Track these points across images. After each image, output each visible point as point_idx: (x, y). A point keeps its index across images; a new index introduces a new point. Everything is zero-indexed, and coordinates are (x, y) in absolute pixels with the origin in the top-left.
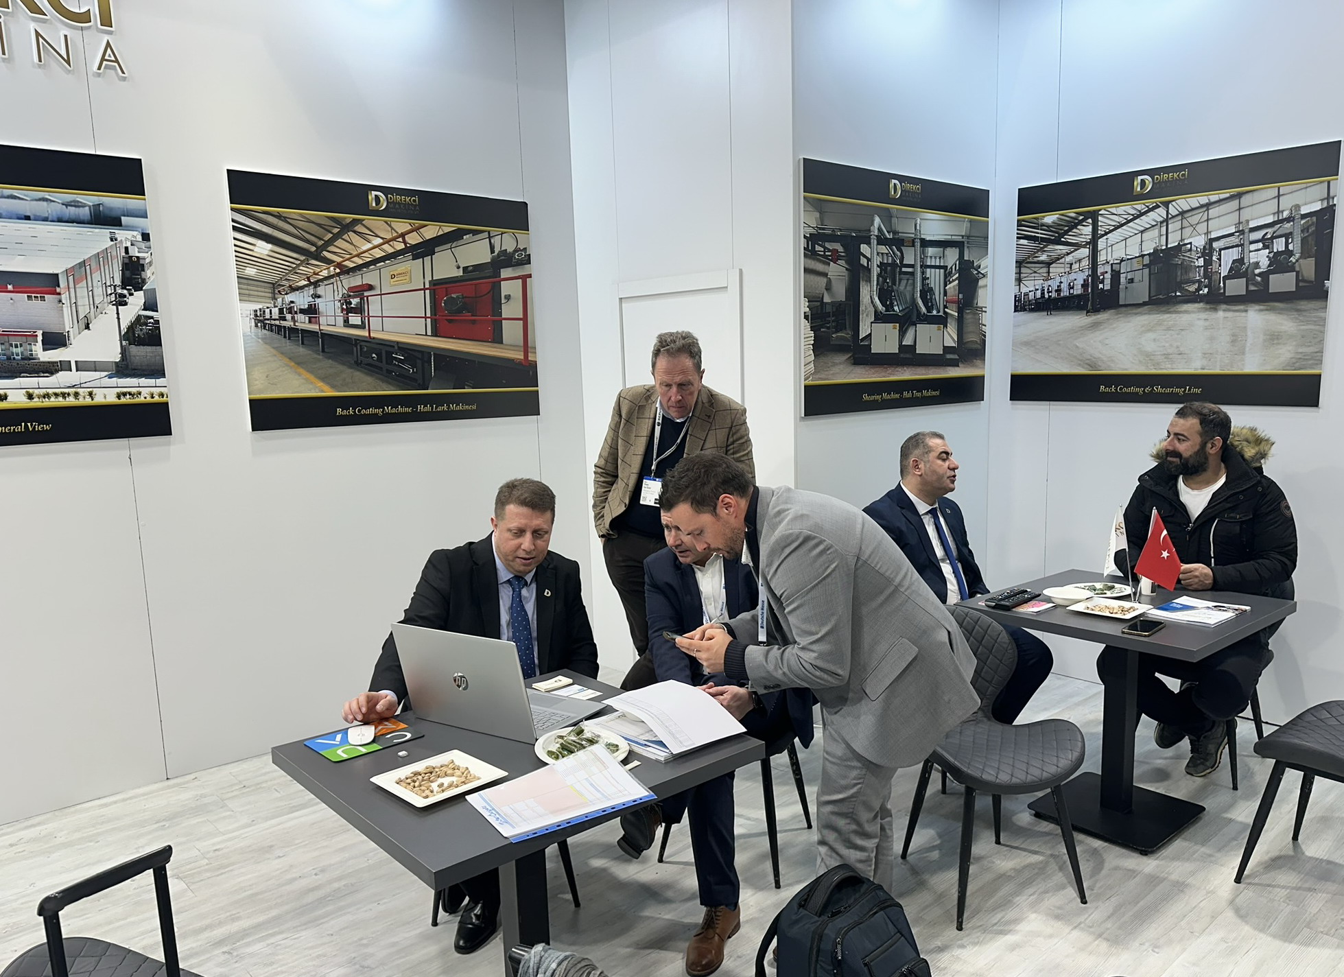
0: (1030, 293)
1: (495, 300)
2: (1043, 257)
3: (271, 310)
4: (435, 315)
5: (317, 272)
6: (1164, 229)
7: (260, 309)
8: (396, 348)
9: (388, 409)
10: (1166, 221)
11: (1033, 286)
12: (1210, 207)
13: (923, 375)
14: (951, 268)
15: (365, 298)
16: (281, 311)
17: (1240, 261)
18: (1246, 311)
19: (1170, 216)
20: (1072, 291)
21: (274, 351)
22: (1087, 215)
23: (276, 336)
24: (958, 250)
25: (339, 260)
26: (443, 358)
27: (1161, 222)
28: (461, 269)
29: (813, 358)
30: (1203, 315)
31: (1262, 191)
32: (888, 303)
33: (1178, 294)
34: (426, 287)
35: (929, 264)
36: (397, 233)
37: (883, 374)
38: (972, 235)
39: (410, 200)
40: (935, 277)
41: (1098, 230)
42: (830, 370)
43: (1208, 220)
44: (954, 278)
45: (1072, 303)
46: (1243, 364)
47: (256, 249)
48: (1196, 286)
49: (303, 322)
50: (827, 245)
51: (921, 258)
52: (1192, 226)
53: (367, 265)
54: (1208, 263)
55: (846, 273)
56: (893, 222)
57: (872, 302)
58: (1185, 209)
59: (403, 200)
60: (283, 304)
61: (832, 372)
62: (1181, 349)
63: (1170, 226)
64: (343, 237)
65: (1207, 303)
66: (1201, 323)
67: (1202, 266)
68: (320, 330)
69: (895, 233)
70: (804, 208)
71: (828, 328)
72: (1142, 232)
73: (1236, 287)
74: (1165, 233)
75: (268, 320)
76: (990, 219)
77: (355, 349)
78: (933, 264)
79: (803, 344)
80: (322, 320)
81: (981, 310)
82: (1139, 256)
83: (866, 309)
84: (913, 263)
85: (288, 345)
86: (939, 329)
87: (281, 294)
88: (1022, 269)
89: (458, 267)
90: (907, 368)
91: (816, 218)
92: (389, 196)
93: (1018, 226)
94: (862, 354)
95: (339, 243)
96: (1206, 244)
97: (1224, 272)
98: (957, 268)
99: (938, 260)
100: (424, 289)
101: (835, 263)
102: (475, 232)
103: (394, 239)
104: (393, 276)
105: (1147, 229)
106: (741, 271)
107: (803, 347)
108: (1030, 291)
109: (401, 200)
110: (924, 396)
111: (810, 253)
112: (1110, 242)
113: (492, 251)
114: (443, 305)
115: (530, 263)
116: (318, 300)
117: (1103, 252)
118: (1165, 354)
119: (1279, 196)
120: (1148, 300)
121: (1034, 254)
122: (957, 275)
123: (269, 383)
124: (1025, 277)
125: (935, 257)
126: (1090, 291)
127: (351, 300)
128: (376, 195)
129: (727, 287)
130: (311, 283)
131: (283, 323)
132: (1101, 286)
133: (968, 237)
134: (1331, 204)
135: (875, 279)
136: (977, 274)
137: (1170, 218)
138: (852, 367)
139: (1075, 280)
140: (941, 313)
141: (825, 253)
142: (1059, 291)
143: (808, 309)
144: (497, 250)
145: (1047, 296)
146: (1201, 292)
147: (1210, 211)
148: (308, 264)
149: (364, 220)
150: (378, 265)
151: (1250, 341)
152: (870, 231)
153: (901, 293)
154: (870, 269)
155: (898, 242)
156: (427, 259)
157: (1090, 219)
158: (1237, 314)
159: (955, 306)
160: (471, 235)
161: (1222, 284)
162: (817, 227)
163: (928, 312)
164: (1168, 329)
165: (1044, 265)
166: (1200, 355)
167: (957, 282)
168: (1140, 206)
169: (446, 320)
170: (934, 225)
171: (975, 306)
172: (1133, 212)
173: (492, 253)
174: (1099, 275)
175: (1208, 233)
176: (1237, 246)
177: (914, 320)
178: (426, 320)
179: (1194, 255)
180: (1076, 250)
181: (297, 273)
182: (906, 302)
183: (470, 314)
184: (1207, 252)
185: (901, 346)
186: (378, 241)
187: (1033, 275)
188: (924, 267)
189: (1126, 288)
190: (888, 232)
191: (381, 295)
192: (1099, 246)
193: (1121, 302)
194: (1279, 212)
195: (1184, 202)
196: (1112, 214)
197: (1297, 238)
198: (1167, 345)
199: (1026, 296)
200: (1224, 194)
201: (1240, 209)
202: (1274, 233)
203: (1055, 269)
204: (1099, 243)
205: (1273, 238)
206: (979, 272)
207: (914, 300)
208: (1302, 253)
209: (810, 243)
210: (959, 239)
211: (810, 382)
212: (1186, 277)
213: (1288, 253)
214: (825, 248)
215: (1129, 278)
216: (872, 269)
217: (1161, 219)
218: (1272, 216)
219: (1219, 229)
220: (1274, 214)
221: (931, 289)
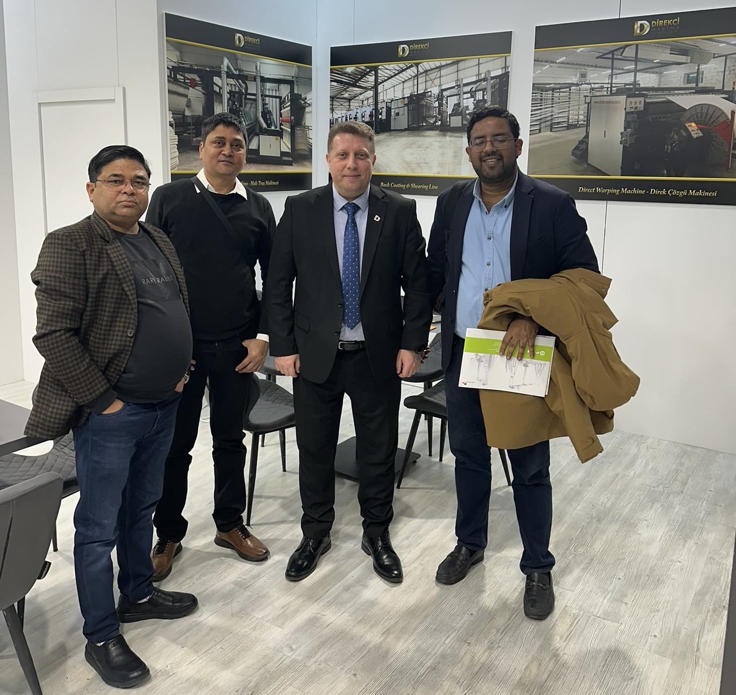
0: (339, 119)
2: (346, 95)
6: (416, 81)
10: (417, 76)
11: (339, 114)
12: (441, 69)
13: (265, 170)
14: (285, 98)
17: (458, 105)
19: (419, 73)
22: (372, 69)
24: (289, 86)
27: (414, 77)
29: (177, 154)
30: (438, 139)
31: (471, 60)
33: (424, 124)
35: (267, 94)
38: (299, 76)
40: (272, 105)
41: (378, 79)
42: (192, 163)
43: (440, 77)
44: (287, 105)
46: (461, 171)
48: (434, 119)
50: (187, 75)
51: (261, 90)
52: (431, 80)
54: (441, 105)
55: (202, 96)
56: (238, 63)
58: (428, 69)
61: (193, 165)
62: (426, 160)
63: (419, 79)
65: (441, 131)
66: (437, 144)
67: (437, 107)
69: (240, 71)
70: (167, 47)
71: (189, 134)
72: (403, 82)
73: (456, 121)
74: (416, 83)
76: (313, 67)
78: (271, 94)
79: (169, 144)
81: (308, 128)
82: (402, 98)
84: (255, 93)
86: (277, 139)
88: (334, 102)
90: (253, 165)
91: (177, 56)
93: (331, 73)
96: (439, 92)
97: (450, 112)
98: (289, 98)
99: (274, 92)
101: (193, 88)
105: (406, 80)
106: (124, 89)
107: (169, 146)
110: (267, 185)
111: (173, 79)
112: (385, 88)
117: (381, 94)
118: (417, 163)
119: (479, 64)
120: (407, 127)
121: (341, 92)
122: (289, 103)
124: (336, 108)
125: (272, 90)
126: (374, 119)
129: (114, 100)
132: (380, 117)
133: (297, 78)
134: (507, 71)
135: (226, 101)
136: (304, 103)
137: (419, 75)
139: (365, 111)
140: (278, 129)
141: (185, 81)
143: (172, 120)
146: (437, 124)
147: (441, 71)
152: (220, 68)
153: (247, 113)
155: (243, 78)
157: (374, 72)
158: (457, 139)
159: (288, 124)
161: (448, 119)
162: (177, 62)
163: (268, 127)
164: (419, 147)
165: (347, 101)
166: (437, 164)
167: (289, 108)
168: (402, 65)
170: (270, 67)
171: (304, 125)
172: (398, 69)
174: (379, 109)
175: (440, 85)
176: (456, 95)
177: (258, 132)
179: (433, 100)
180: (366, 91)
182: (251, 119)
184: (440, 98)
187: (340, 107)
188: (264, 96)
189: (395, 119)
190: (235, 70)
192: (379, 90)
193: (392, 128)
194: (479, 74)
195: (427, 65)
196: (387, 69)
197: (489, 91)
198: (418, 157)
199: (337, 121)
200: (449, 61)
201: (458, 71)
202: (476, 88)
203: (354, 104)
204: (379, 88)
205: (476, 91)
206: (306, 102)
207: (257, 119)
208: (491, 102)
209: (172, 72)
210: (290, 78)
211: (175, 171)
212: (429, 114)
213: (484, 101)
214: (185, 77)
215: (396, 112)
216: (223, 95)
217: (414, 75)
218: (475, 77)
219: (446, 83)
220: (476, 75)
221: (270, 112)
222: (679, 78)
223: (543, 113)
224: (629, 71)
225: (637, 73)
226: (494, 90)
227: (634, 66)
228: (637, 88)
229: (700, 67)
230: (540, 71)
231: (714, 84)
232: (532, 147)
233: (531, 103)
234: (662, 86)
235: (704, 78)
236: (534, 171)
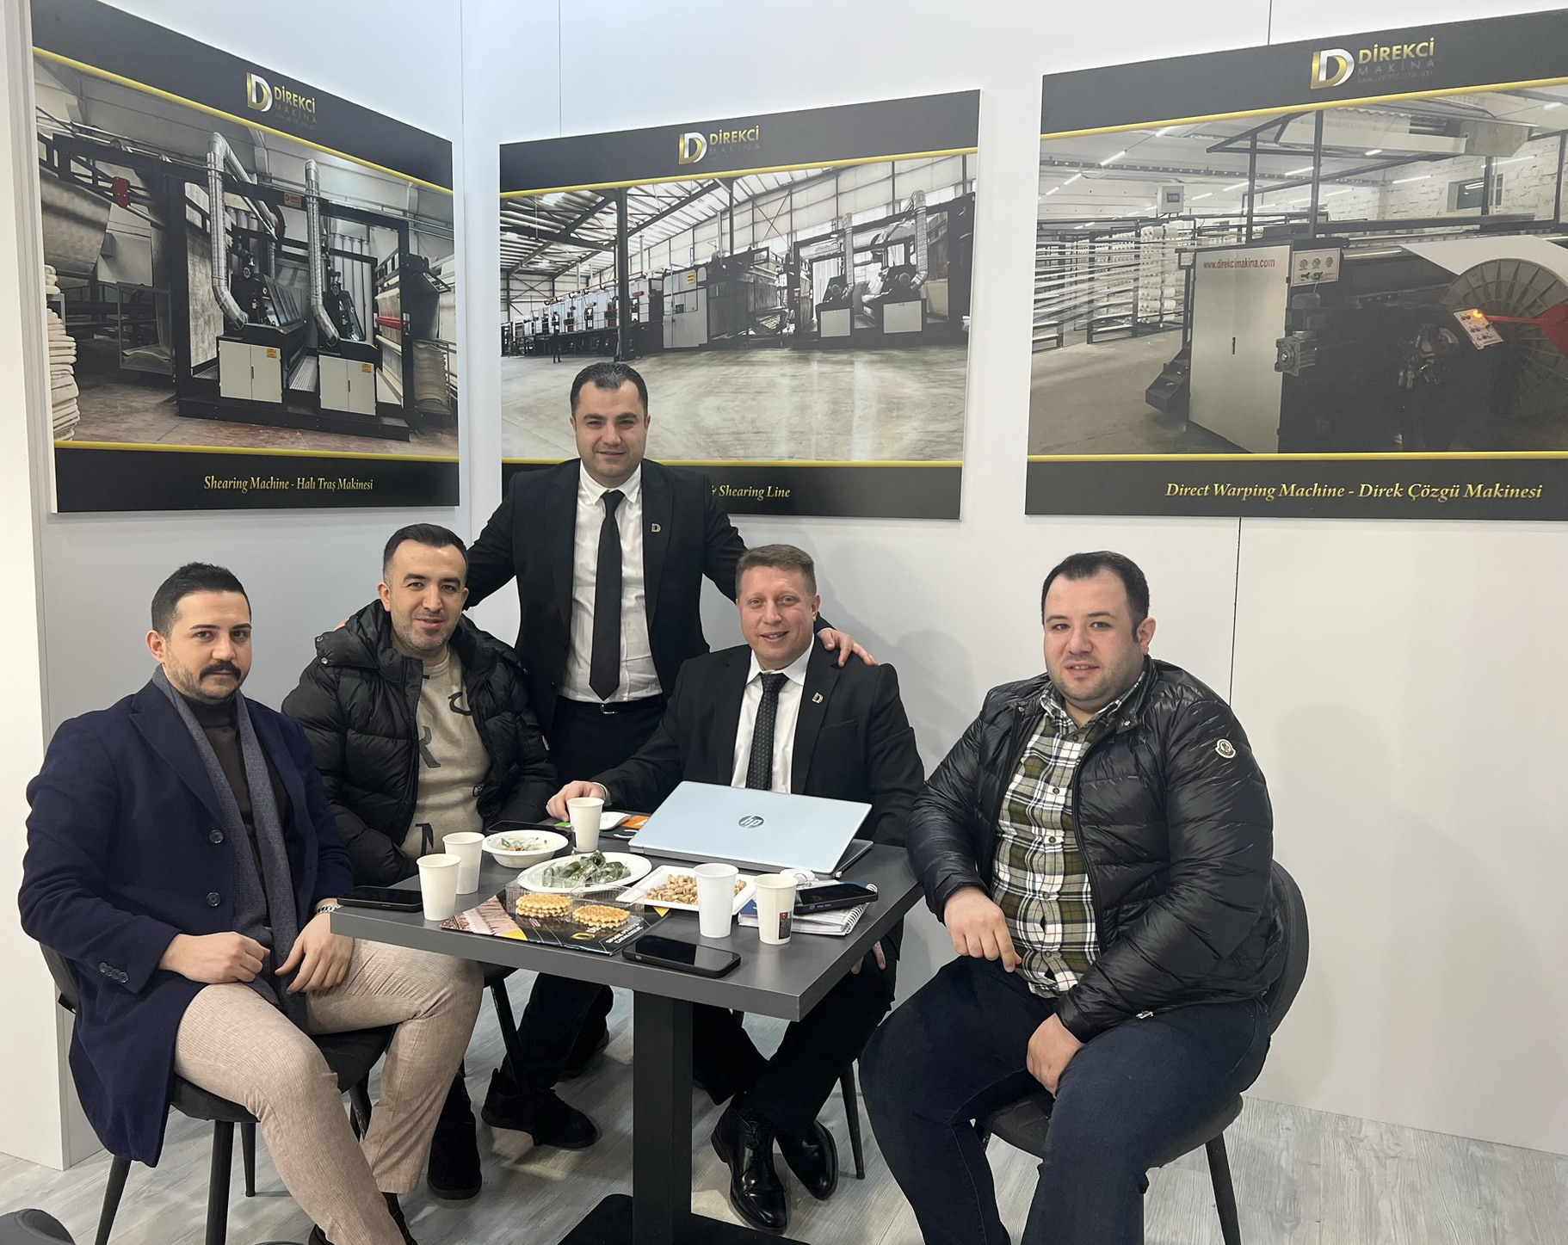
0: (526, 325)
2: (544, 264)
6: (726, 223)
10: (729, 210)
11: (528, 313)
12: (794, 191)
13: (337, 449)
14: (385, 263)
17: (839, 282)
18: (852, 363)
19: (735, 202)
20: (590, 325)
22: (611, 195)
24: (395, 233)
27: (723, 213)
29: (74, 391)
30: (790, 369)
31: (870, 167)
32: (254, 306)
33: (751, 333)
35: (338, 247)
37: (249, 440)
38: (422, 212)
40: (353, 277)
41: (627, 220)
42: (122, 421)
43: (791, 211)
44: (391, 282)
45: (591, 344)
46: (850, 451)
48: (777, 320)
50: (101, 167)
51: (321, 234)
52: (768, 220)
54: (794, 282)
55: (152, 232)
56: (257, 155)
57: (218, 299)
58: (757, 192)
61: (125, 426)
62: (759, 424)
63: (735, 218)
65: (796, 348)
66: (787, 381)
67: (784, 288)
69: (262, 176)
70: (35, 77)
71: (113, 335)
72: (694, 227)
73: (835, 323)
74: (727, 230)
76: (454, 192)
78: (347, 249)
79: (47, 359)
81: (447, 347)
82: (691, 269)
83: (203, 311)
84: (306, 241)
86: (366, 370)
88: (511, 282)
90: (303, 434)
91: (70, 108)
93: (501, 210)
94: (197, 398)
96: (790, 250)
97: (818, 299)
98: (397, 266)
99: (357, 244)
101: (123, 207)
105: (702, 222)
107: (48, 368)
108: (525, 322)
110: (341, 491)
111: (56, 173)
112: (646, 243)
117: (636, 260)
118: (734, 433)
119: (893, 176)
120: (706, 342)
121: (529, 258)
122: (397, 279)
124: (516, 297)
125: (352, 239)
126: (618, 325)
132: (634, 316)
133: (416, 215)
134: (968, 192)
135: (223, 254)
136: (434, 283)
137: (736, 206)
138: (176, 421)
139: (595, 304)
140: (369, 342)
141: (95, 182)
142: (570, 322)
143: (57, 290)
145: (552, 331)
146: (785, 331)
147: (794, 196)
151: (858, 412)
152: (203, 160)
153: (281, 291)
154: (210, 235)
155: (271, 195)
157: (614, 203)
158: (839, 367)
159: (395, 333)
161: (815, 319)
162: (71, 124)
164: (738, 390)
165: (545, 278)
166: (786, 434)
167: (397, 290)
168: (689, 183)
170: (346, 179)
171: (436, 339)
172: (680, 193)
174: (631, 297)
175: (792, 232)
176: (835, 256)
177: (314, 345)
179: (772, 269)
180: (594, 253)
182: (294, 310)
184: (792, 264)
185: (287, 392)
187: (528, 293)
188: (328, 252)
189: (673, 321)
190: (246, 172)
192: (629, 248)
193: (667, 345)
194: (894, 202)
195: (754, 181)
196: (648, 194)
197: (922, 245)
198: (737, 417)
199: (519, 330)
200: (814, 169)
201: (837, 195)
202: (888, 237)
203: (564, 285)
204: (629, 243)
205: (887, 244)
206: (439, 281)
207: (310, 311)
208: (928, 270)
209: (55, 153)
210: (398, 214)
211: (69, 441)
212: (764, 306)
213: (910, 269)
214: (96, 172)
215: (676, 304)
216: (213, 236)
217: (721, 207)
218: (884, 208)
219: (808, 227)
220: (888, 204)
221: (345, 296)
222: (1433, 196)
223: (1066, 298)
224: (1298, 182)
225: (1321, 186)
226: (935, 240)
227: (1312, 168)
228: (1321, 225)
229: (1494, 164)
230: (1057, 188)
231: (1531, 207)
232: (1040, 382)
233: (1034, 270)
234: (1388, 218)
235: (1503, 191)
236: (1044, 445)
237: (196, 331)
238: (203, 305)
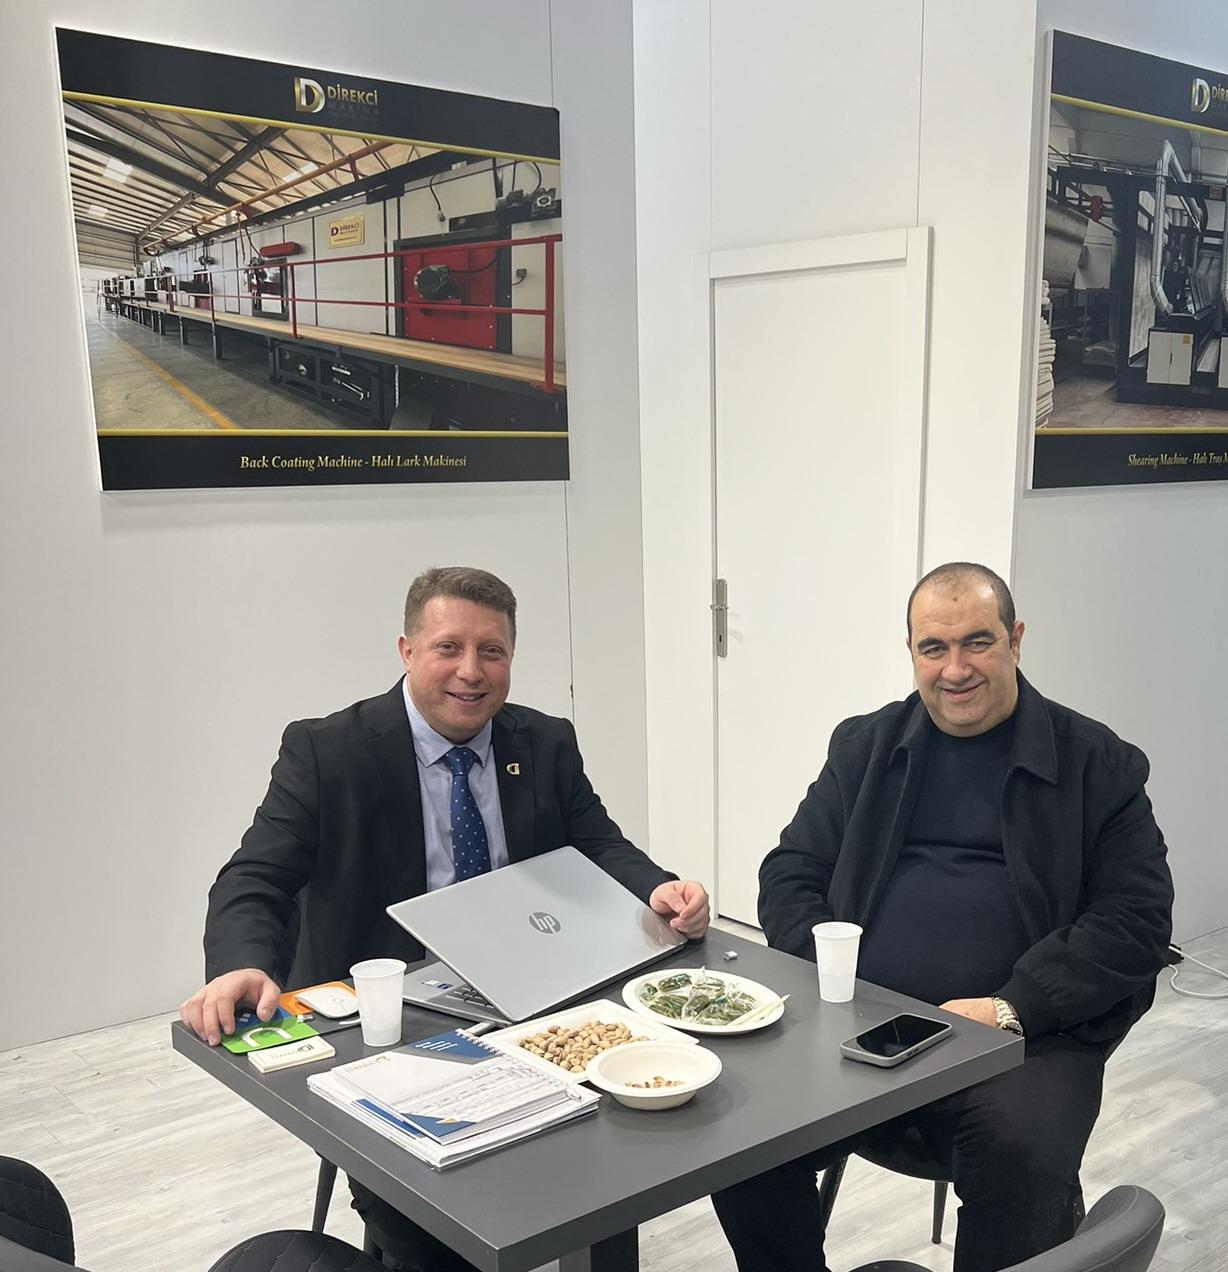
1: (501, 280)
3: (132, 283)
4: (403, 302)
5: (208, 218)
7: (114, 280)
8: (338, 355)
9: (324, 461)
13: (1225, 425)
15: (289, 268)
16: (149, 284)
21: (139, 356)
23: (142, 327)
25: (244, 198)
26: (417, 377)
28: (447, 222)
29: (1051, 385)
32: (1178, 297)
34: (389, 251)
36: (342, 154)
37: (1163, 420)
39: (364, 97)
42: (1079, 410)
47: (106, 173)
49: (185, 305)
50: (1086, 188)
53: (291, 209)
55: (1113, 240)
56: (1193, 154)
57: (1153, 293)
59: (352, 96)
60: (152, 272)
61: (1080, 414)
64: (252, 158)
68: (214, 320)
69: (1196, 174)
70: (1051, 120)
71: (1080, 335)
75: (127, 298)
77: (271, 354)
79: (1037, 361)
80: (218, 303)
83: (1142, 305)
84: (1221, 229)
85: (161, 344)
87: (150, 255)
89: (442, 219)
90: (1203, 412)
91: (1070, 140)
92: (329, 88)
94: (1131, 386)
95: (246, 168)
100: (386, 255)
101: (1096, 221)
102: (472, 159)
103: (337, 166)
104: (334, 232)
106: (932, 231)
107: (1036, 367)
109: (349, 96)
110: (1226, 463)
113: (499, 193)
114: (416, 283)
115: (560, 216)
116: (211, 269)
123: (130, 409)
127: (265, 270)
128: (306, 86)
129: (905, 260)
130: (199, 238)
131: (154, 306)
135: (1160, 253)
138: (1114, 406)
141: (1081, 203)
143: (1048, 301)
144: (507, 190)
148: (194, 203)
149: (286, 129)
150: (310, 210)
152: (1155, 167)
153: (1200, 280)
154: (1153, 236)
155: (1199, 191)
156: (392, 203)
160: (465, 162)
162: (1070, 156)
169: (421, 309)
173: (497, 196)
178: (387, 309)
181: (176, 219)
182: (1207, 298)
183: (459, 300)
185: (1194, 373)
186: (309, 168)
190: (1184, 172)
191: (314, 262)
211: (1045, 430)
214: (1081, 193)
216: (1156, 237)
237: (1135, 324)
238: (1142, 301)
